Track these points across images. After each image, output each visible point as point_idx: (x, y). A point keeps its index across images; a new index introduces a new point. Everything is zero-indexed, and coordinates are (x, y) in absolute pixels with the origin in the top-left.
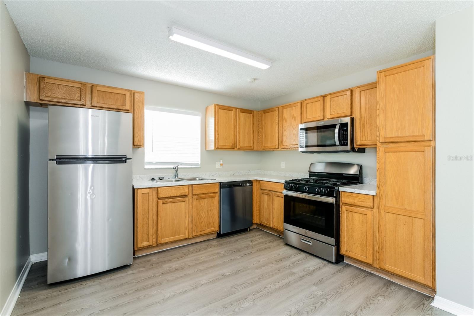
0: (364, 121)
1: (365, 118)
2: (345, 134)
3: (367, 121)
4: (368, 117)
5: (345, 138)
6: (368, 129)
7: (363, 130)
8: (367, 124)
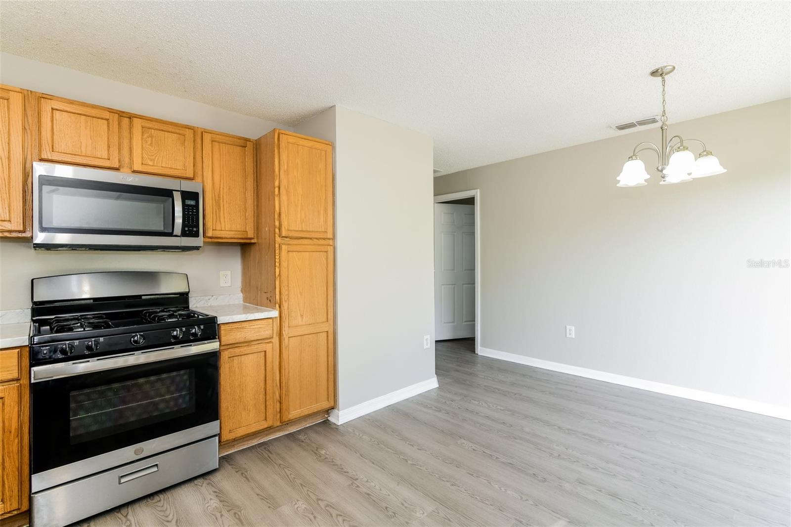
0: (219, 197)
1: (220, 190)
2: (192, 214)
3: (223, 196)
4: (225, 190)
5: (193, 222)
6: (225, 211)
7: (216, 212)
8: (223, 201)
